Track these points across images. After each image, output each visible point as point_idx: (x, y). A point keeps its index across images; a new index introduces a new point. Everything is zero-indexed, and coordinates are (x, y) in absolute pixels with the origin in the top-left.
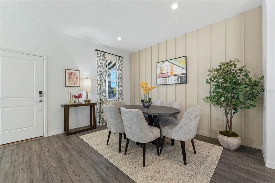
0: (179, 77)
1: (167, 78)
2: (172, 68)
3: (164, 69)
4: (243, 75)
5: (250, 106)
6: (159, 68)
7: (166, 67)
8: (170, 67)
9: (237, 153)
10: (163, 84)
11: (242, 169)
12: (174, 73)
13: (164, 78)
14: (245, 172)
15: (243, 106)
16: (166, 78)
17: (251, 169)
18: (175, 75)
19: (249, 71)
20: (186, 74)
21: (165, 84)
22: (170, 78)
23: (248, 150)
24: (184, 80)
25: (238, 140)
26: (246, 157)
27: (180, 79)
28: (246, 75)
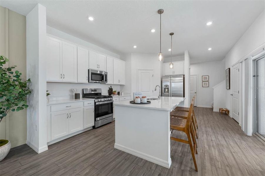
4: (14, 76)
5: (22, 107)
9: (9, 160)
11: (26, 169)
14: (29, 169)
15: (16, 107)
17: (32, 163)
19: (21, 73)
23: (16, 151)
25: (9, 145)
26: (20, 158)
28: (17, 76)
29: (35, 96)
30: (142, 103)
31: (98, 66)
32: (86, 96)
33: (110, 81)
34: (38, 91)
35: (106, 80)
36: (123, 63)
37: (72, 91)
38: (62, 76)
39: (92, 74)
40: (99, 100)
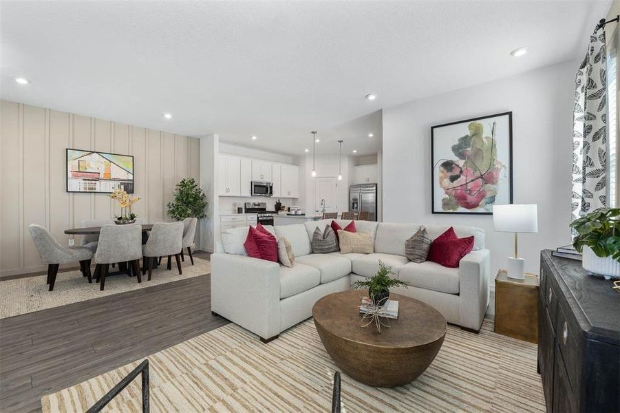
0: (121, 184)
1: (97, 182)
2: (108, 168)
3: (89, 165)
6: (77, 161)
7: (95, 164)
8: (103, 165)
10: (88, 191)
12: (113, 176)
13: (90, 182)
16: (93, 182)
18: (115, 180)
20: (133, 180)
21: (92, 192)
22: (103, 182)
24: (129, 188)
27: (122, 187)
29: (210, 208)
30: (296, 215)
31: (262, 177)
32: (248, 211)
33: (276, 193)
34: (213, 204)
35: (271, 193)
36: (296, 168)
37: (235, 205)
38: (228, 190)
39: (255, 186)
40: (262, 215)
